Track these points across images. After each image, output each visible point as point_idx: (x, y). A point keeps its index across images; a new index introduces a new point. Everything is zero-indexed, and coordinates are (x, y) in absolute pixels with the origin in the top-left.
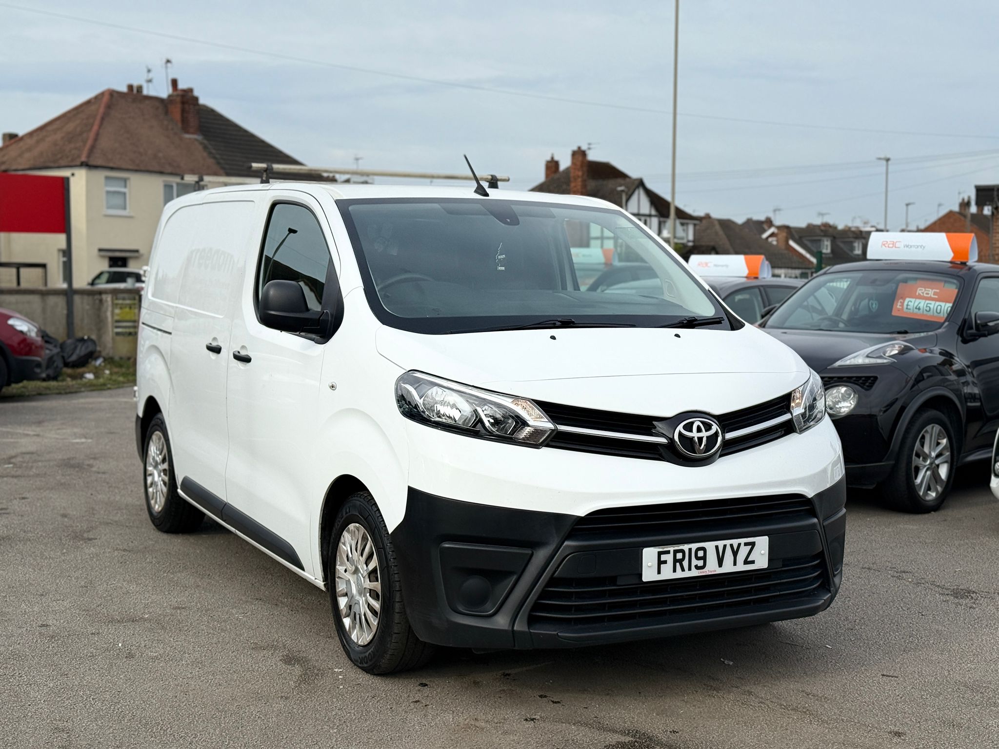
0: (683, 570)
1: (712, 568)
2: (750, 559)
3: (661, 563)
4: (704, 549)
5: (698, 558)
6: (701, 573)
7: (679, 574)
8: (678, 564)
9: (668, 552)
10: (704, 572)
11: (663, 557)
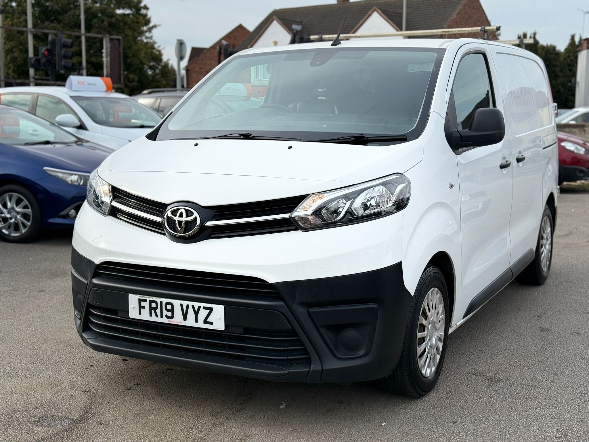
0: (157, 316)
1: (178, 319)
2: (208, 320)
3: (141, 307)
4: (171, 304)
5: (167, 310)
6: (170, 321)
7: (154, 319)
8: (153, 311)
9: (146, 301)
10: (172, 322)
11: (143, 304)
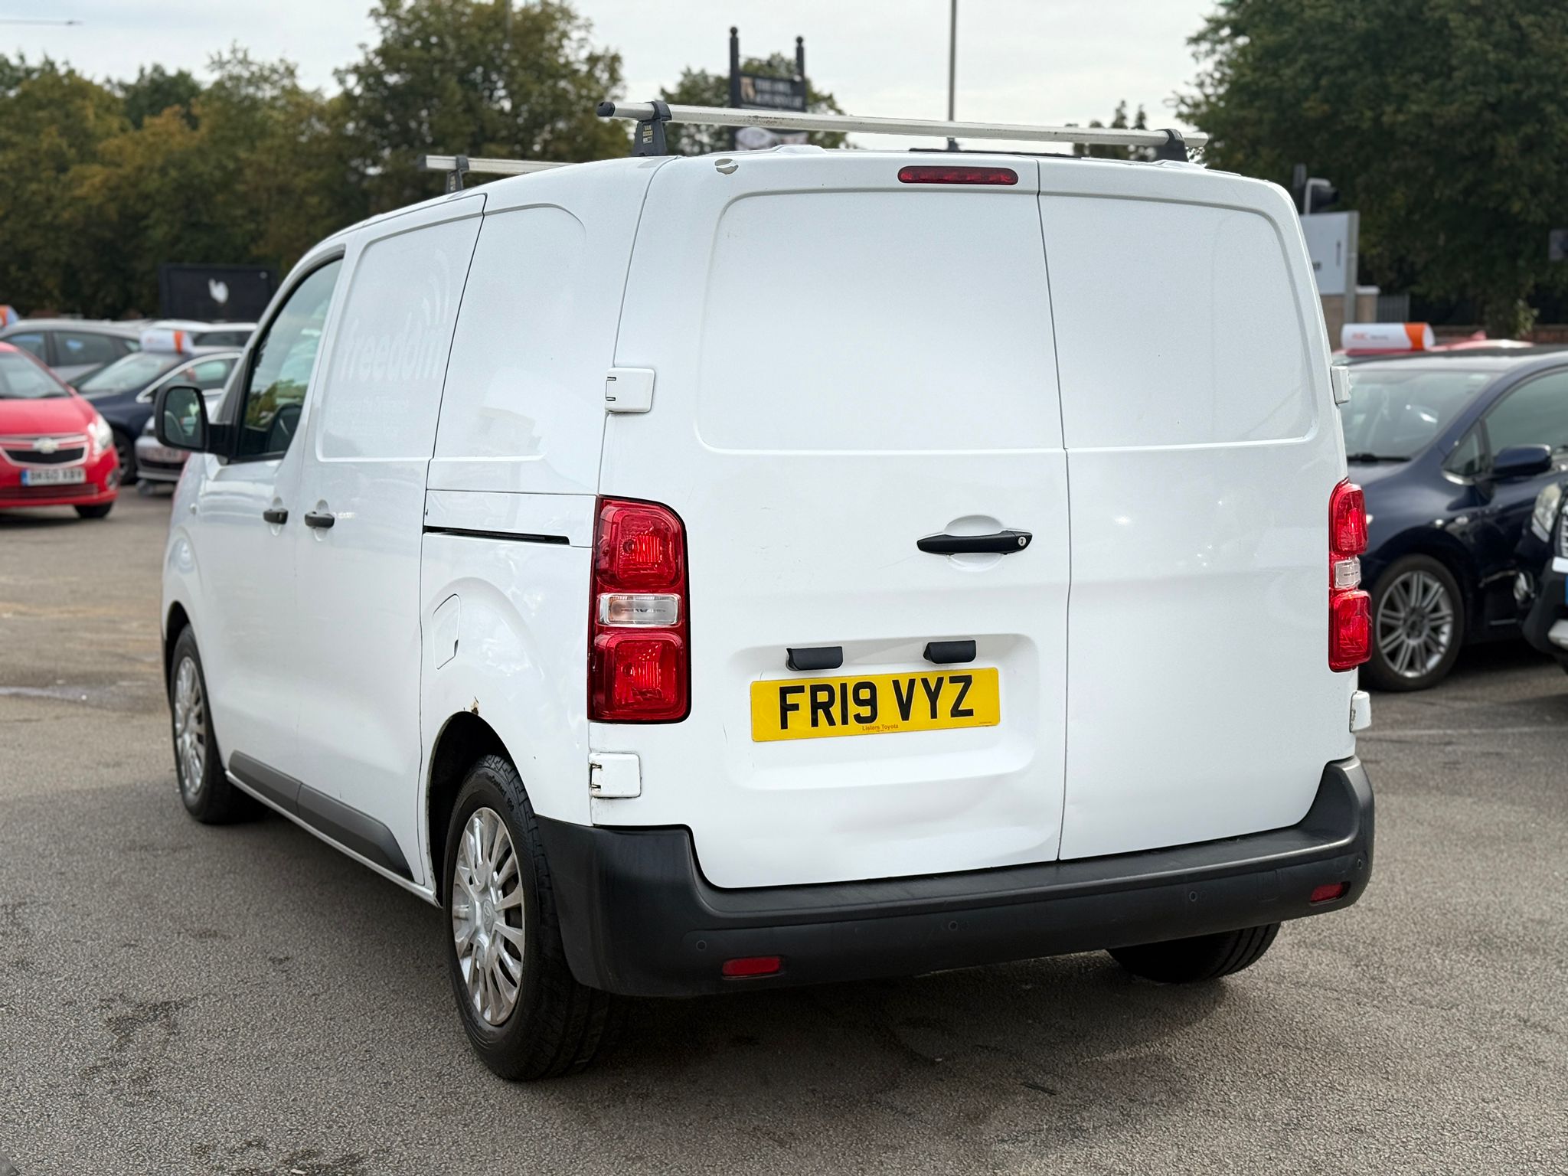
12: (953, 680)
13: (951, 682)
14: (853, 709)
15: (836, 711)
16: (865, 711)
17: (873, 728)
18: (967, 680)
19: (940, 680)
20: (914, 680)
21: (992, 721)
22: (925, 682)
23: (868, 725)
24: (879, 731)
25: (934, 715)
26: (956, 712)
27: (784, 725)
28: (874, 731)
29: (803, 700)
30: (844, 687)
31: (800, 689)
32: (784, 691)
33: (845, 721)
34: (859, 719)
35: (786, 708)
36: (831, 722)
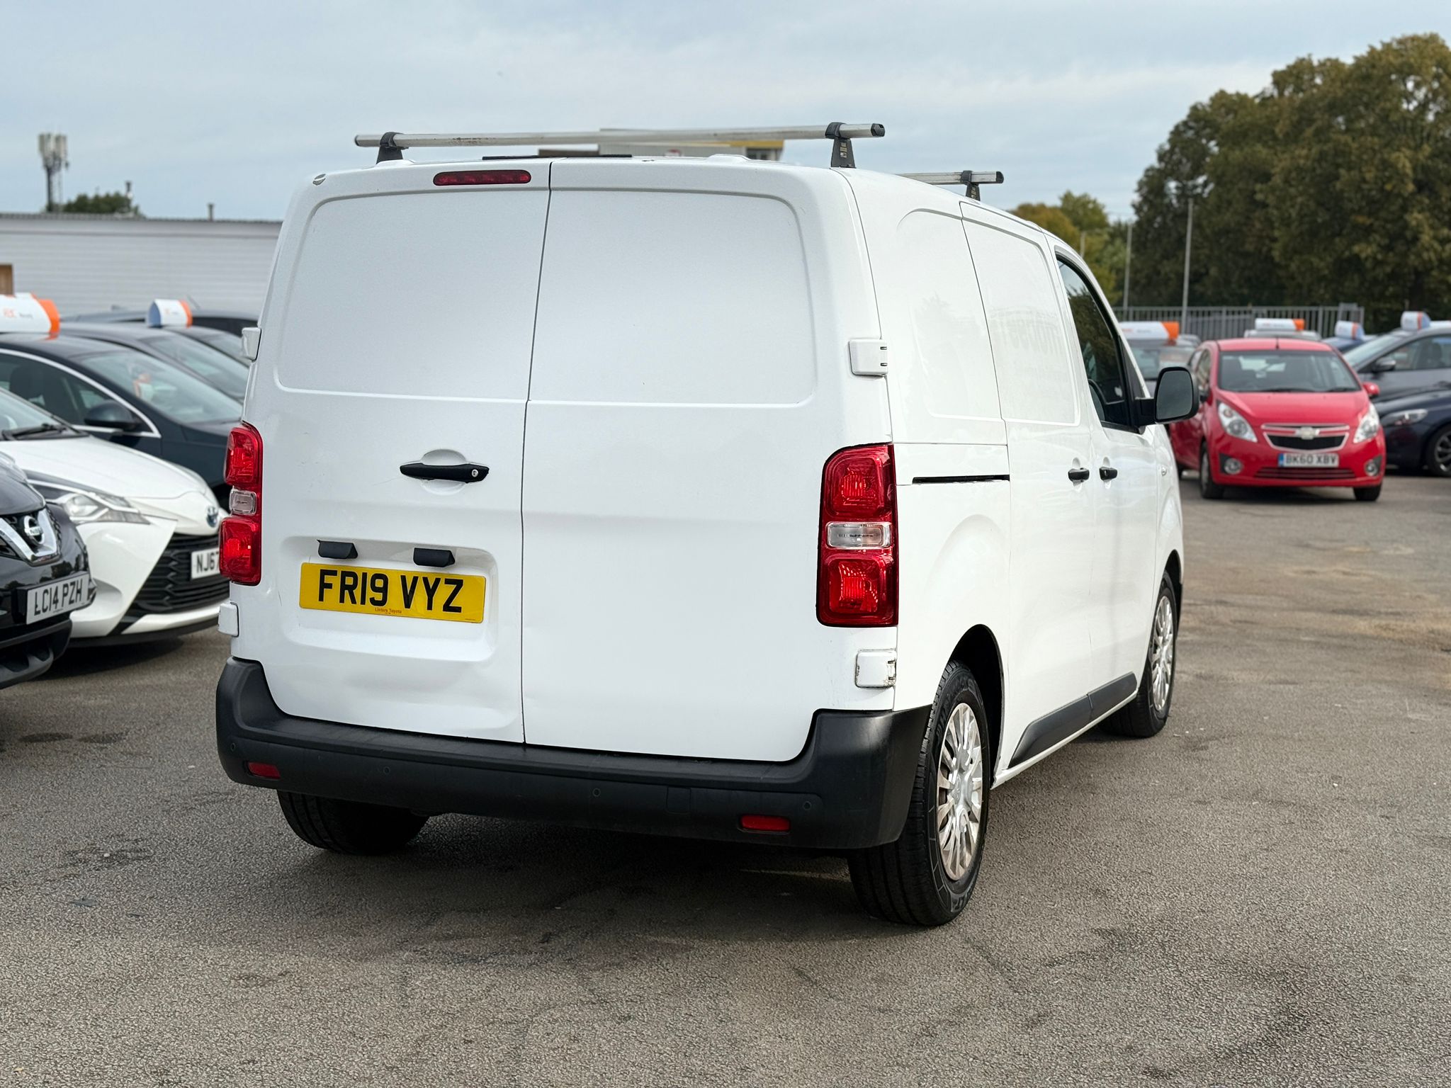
12: (448, 582)
13: (446, 583)
14: (370, 593)
15: (357, 593)
16: (379, 596)
17: (383, 610)
18: (458, 584)
19: (437, 581)
20: (417, 577)
21: (477, 619)
22: (425, 580)
23: (380, 607)
24: (387, 613)
25: (430, 607)
26: (447, 608)
27: (321, 599)
28: (383, 613)
29: (335, 581)
30: (365, 575)
31: (334, 573)
32: (324, 573)
33: (363, 602)
34: (373, 601)
35: (324, 586)
36: (354, 601)
